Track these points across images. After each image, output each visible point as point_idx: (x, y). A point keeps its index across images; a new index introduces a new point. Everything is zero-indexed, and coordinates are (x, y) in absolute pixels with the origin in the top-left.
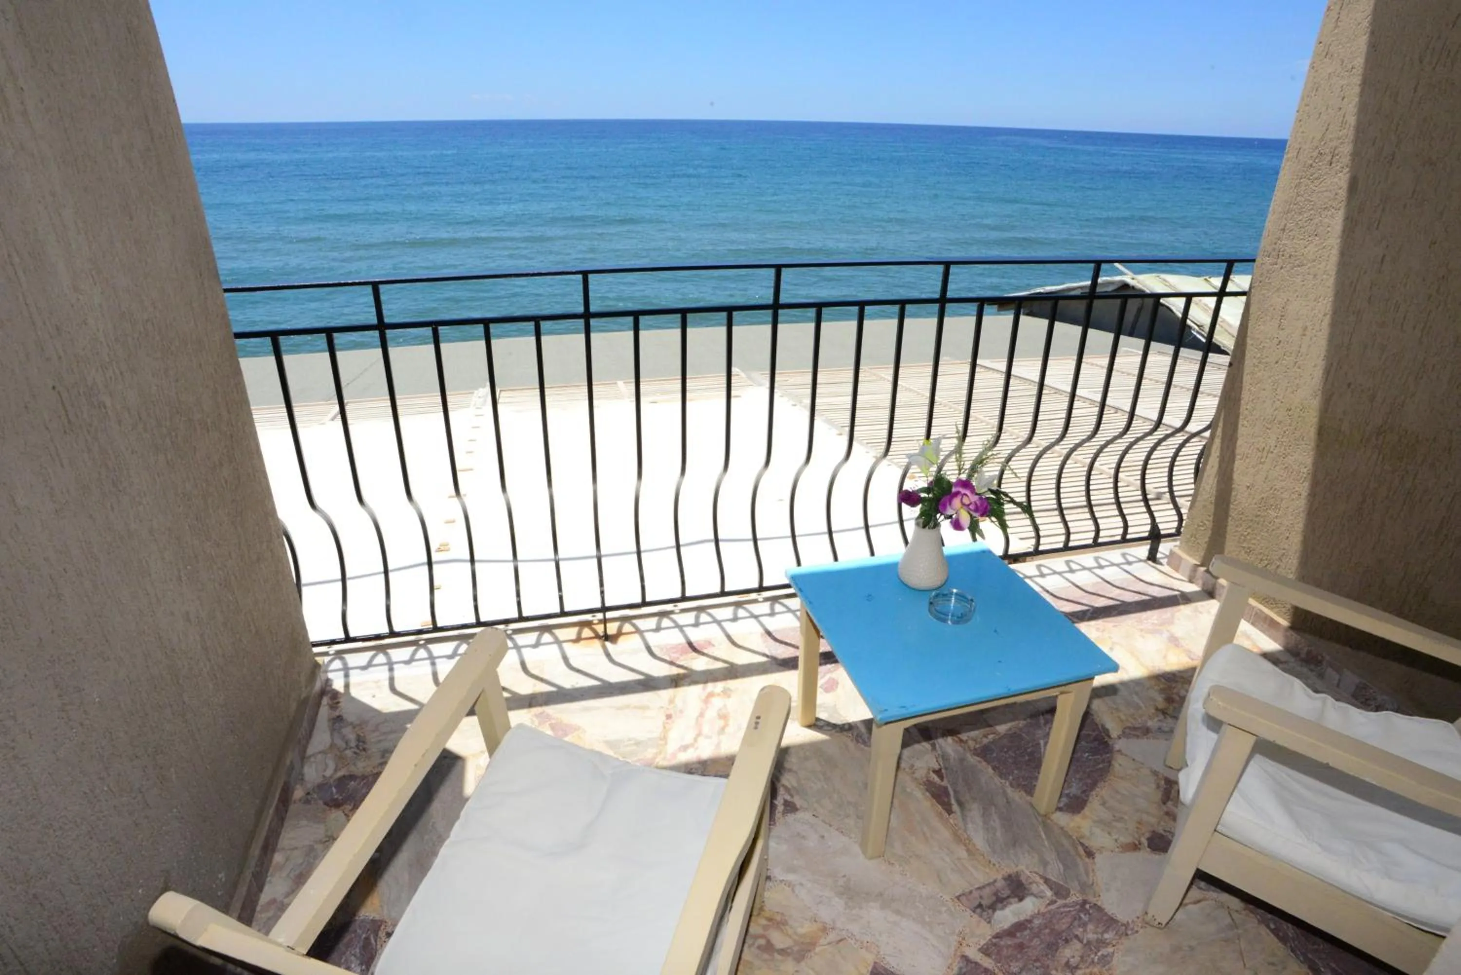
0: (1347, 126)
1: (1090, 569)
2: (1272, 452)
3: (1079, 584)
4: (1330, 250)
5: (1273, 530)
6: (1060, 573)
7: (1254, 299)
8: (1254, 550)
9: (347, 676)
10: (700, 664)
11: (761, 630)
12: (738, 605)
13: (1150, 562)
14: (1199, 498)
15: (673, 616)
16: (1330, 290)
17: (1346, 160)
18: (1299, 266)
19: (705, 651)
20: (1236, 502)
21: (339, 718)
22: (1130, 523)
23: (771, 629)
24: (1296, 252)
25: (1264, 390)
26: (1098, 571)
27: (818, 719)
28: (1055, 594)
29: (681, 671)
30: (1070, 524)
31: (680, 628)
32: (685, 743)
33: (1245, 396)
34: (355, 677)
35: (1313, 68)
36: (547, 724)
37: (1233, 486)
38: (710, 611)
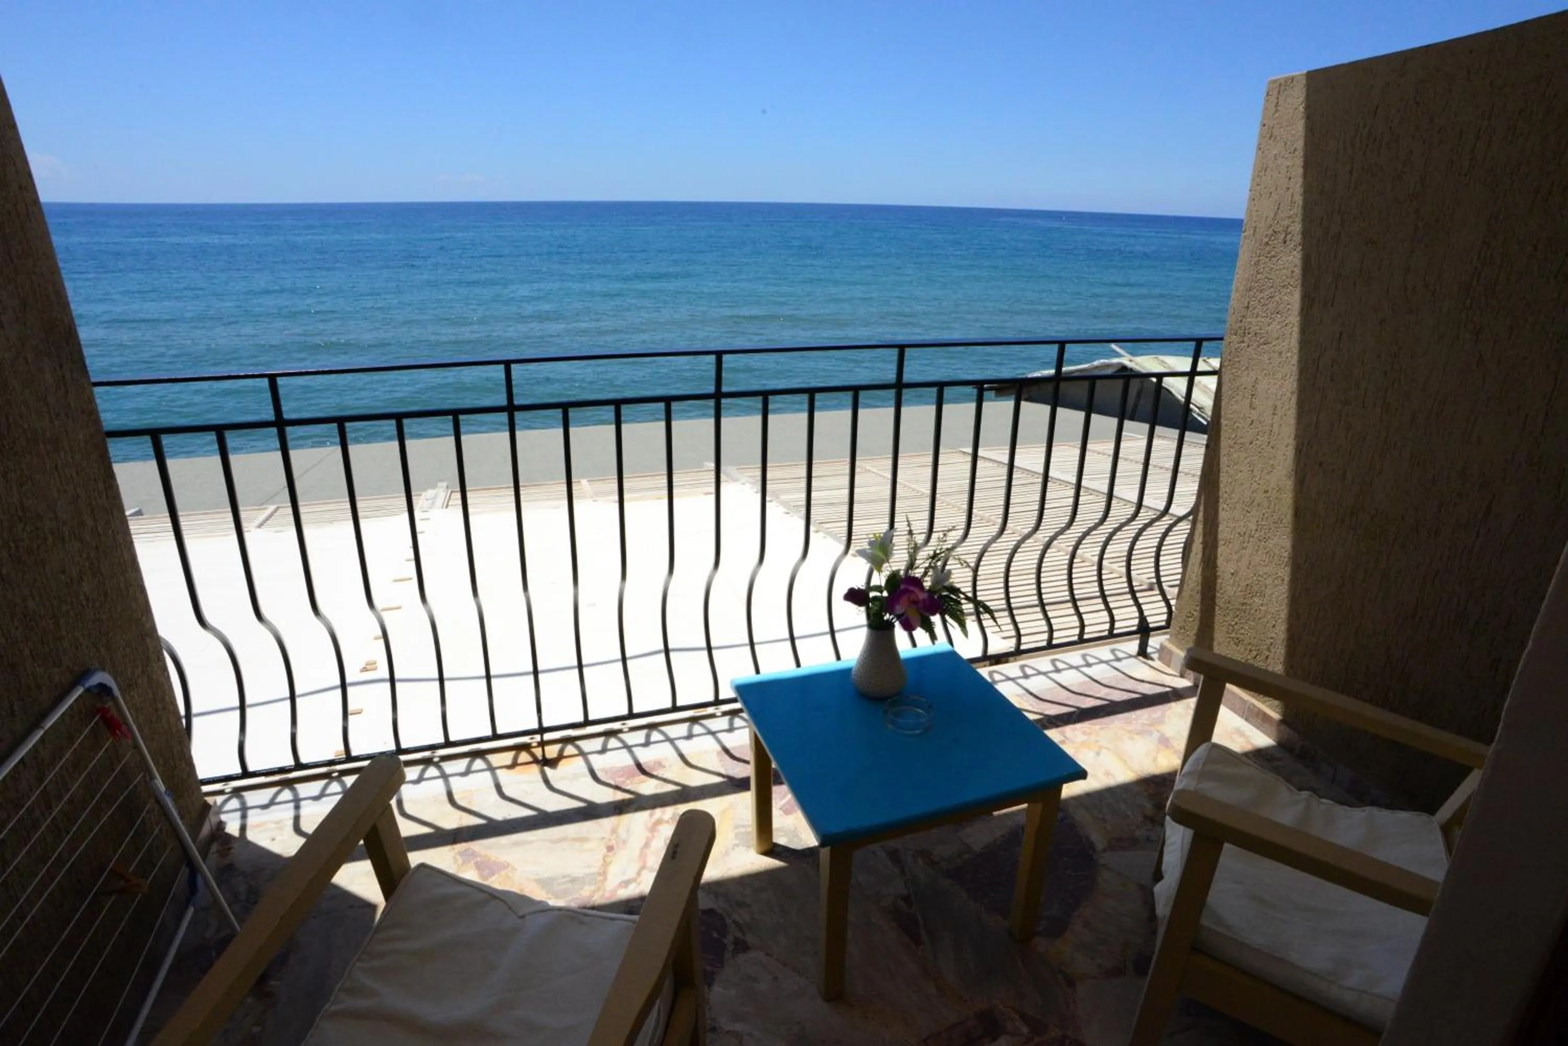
0: (1296, 205)
1: (1077, 668)
2: (1253, 537)
3: (1064, 684)
4: (1292, 328)
5: (1260, 619)
6: (1045, 674)
7: (1225, 378)
8: (1243, 640)
9: (244, 817)
10: (648, 787)
11: (719, 748)
12: (694, 720)
13: (1141, 658)
14: (1185, 587)
15: (621, 735)
16: (1294, 368)
17: (1298, 238)
18: (1265, 344)
19: (655, 773)
20: (1222, 591)
21: (230, 867)
22: (1116, 618)
23: (728, 745)
24: (1260, 329)
25: (1241, 472)
26: (1085, 670)
27: (776, 845)
28: (1041, 696)
29: (627, 796)
30: (1053, 621)
31: (628, 748)
32: (626, 878)
33: (1223, 478)
34: (254, 817)
35: (1260, 149)
36: (473, 862)
37: (1218, 574)
38: (663, 728)
